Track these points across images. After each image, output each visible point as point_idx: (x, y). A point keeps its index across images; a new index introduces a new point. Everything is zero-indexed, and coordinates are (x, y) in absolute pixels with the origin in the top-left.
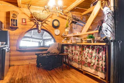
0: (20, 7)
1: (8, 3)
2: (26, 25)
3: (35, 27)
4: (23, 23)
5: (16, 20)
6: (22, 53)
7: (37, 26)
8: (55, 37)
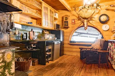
0: (71, 11)
1: (63, 11)
2: (75, 24)
3: (82, 25)
4: (73, 23)
5: (68, 22)
6: (72, 46)
7: (84, 24)
8: (103, 32)
